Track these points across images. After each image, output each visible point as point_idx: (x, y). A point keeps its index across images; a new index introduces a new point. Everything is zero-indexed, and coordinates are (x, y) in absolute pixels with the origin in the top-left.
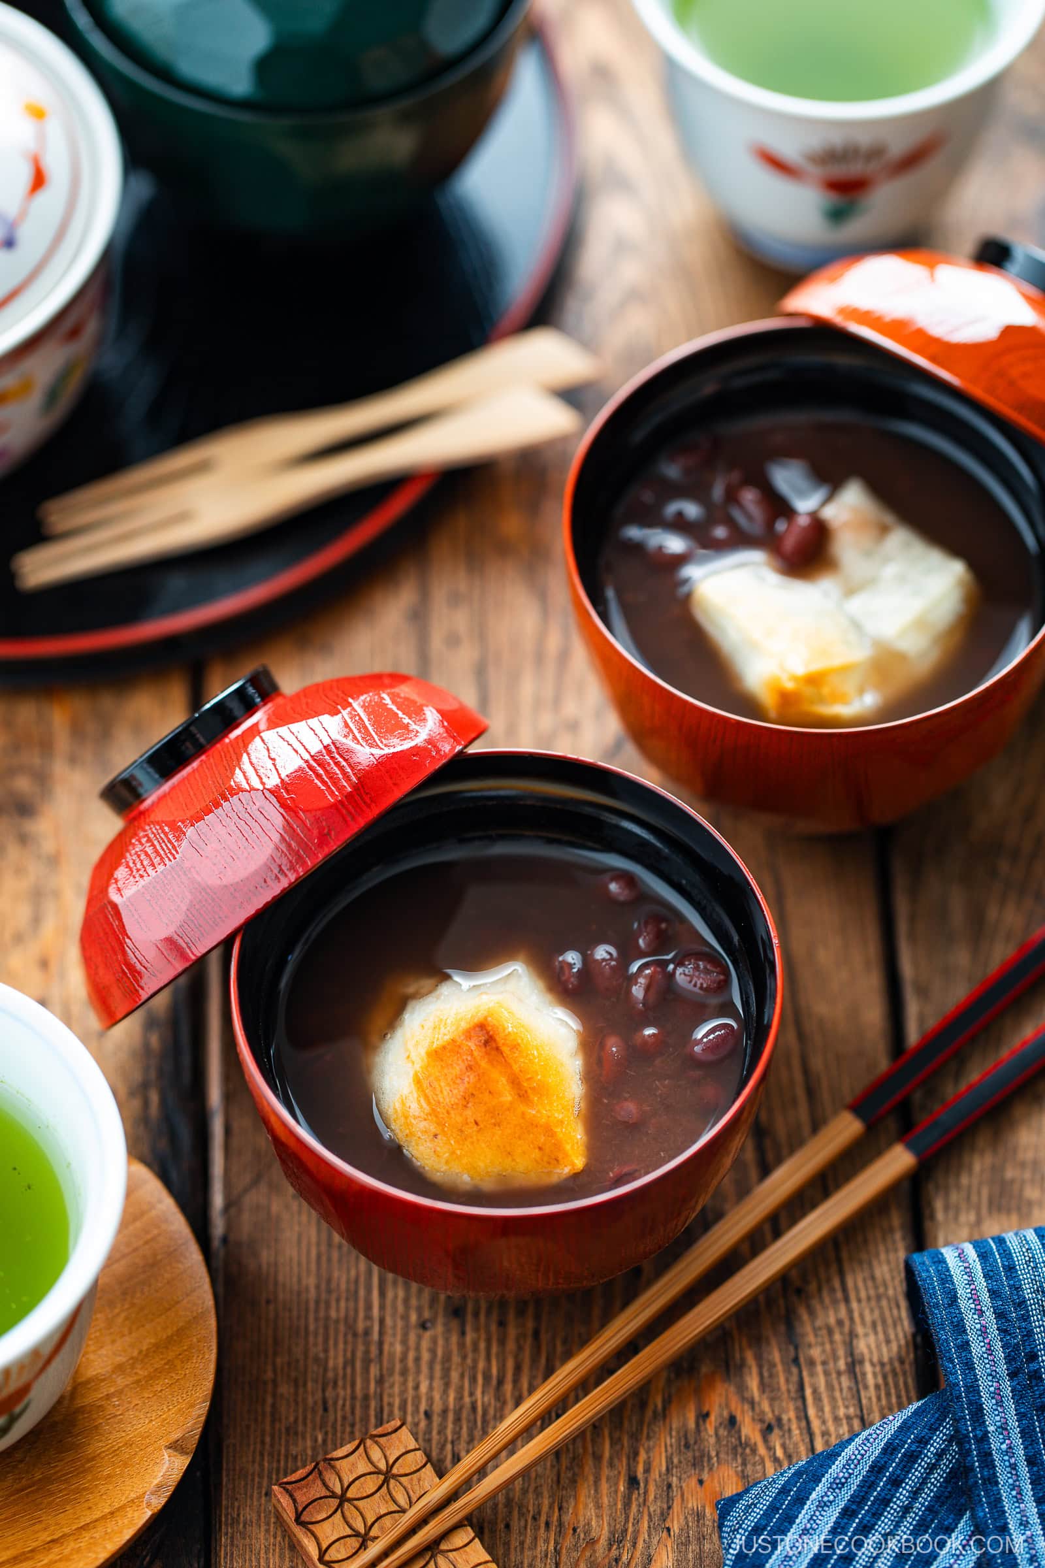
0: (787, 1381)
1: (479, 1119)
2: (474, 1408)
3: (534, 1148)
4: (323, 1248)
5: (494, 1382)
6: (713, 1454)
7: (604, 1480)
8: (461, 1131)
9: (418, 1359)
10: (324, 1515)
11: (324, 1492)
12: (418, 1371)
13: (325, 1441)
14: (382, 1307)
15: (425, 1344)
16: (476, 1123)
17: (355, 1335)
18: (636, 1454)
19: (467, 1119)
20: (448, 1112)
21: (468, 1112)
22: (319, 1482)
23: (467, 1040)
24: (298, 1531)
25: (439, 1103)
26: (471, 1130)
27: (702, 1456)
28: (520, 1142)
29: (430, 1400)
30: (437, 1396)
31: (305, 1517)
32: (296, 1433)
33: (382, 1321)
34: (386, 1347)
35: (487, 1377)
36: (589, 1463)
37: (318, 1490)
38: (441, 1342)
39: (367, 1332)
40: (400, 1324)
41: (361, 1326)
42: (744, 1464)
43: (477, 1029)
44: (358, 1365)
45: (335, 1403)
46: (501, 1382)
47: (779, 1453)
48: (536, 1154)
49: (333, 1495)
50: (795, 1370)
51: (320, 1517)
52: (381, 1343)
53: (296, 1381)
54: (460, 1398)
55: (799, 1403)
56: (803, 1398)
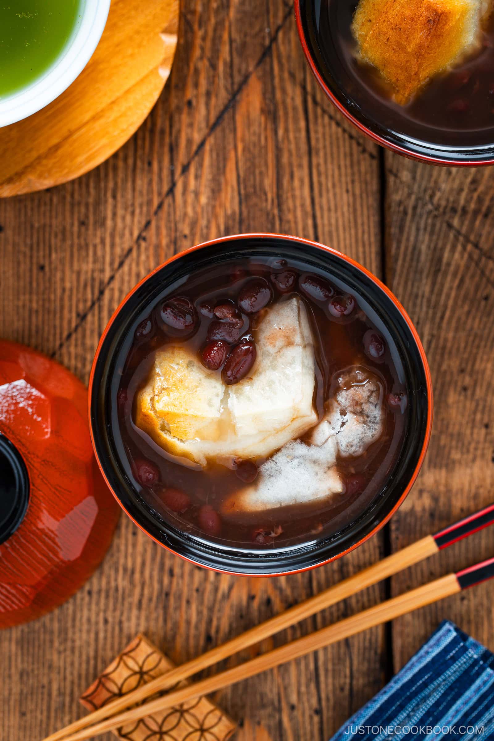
1: (391, 40)
2: (117, 589)
3: (395, 77)
5: (129, 572)
8: (379, 34)
16: (388, 39)
19: (387, 33)
20: (384, 21)
21: (391, 32)
23: (425, 9)
25: (387, 13)
26: (383, 39)
28: (393, 68)
43: (434, 13)
48: (394, 80)
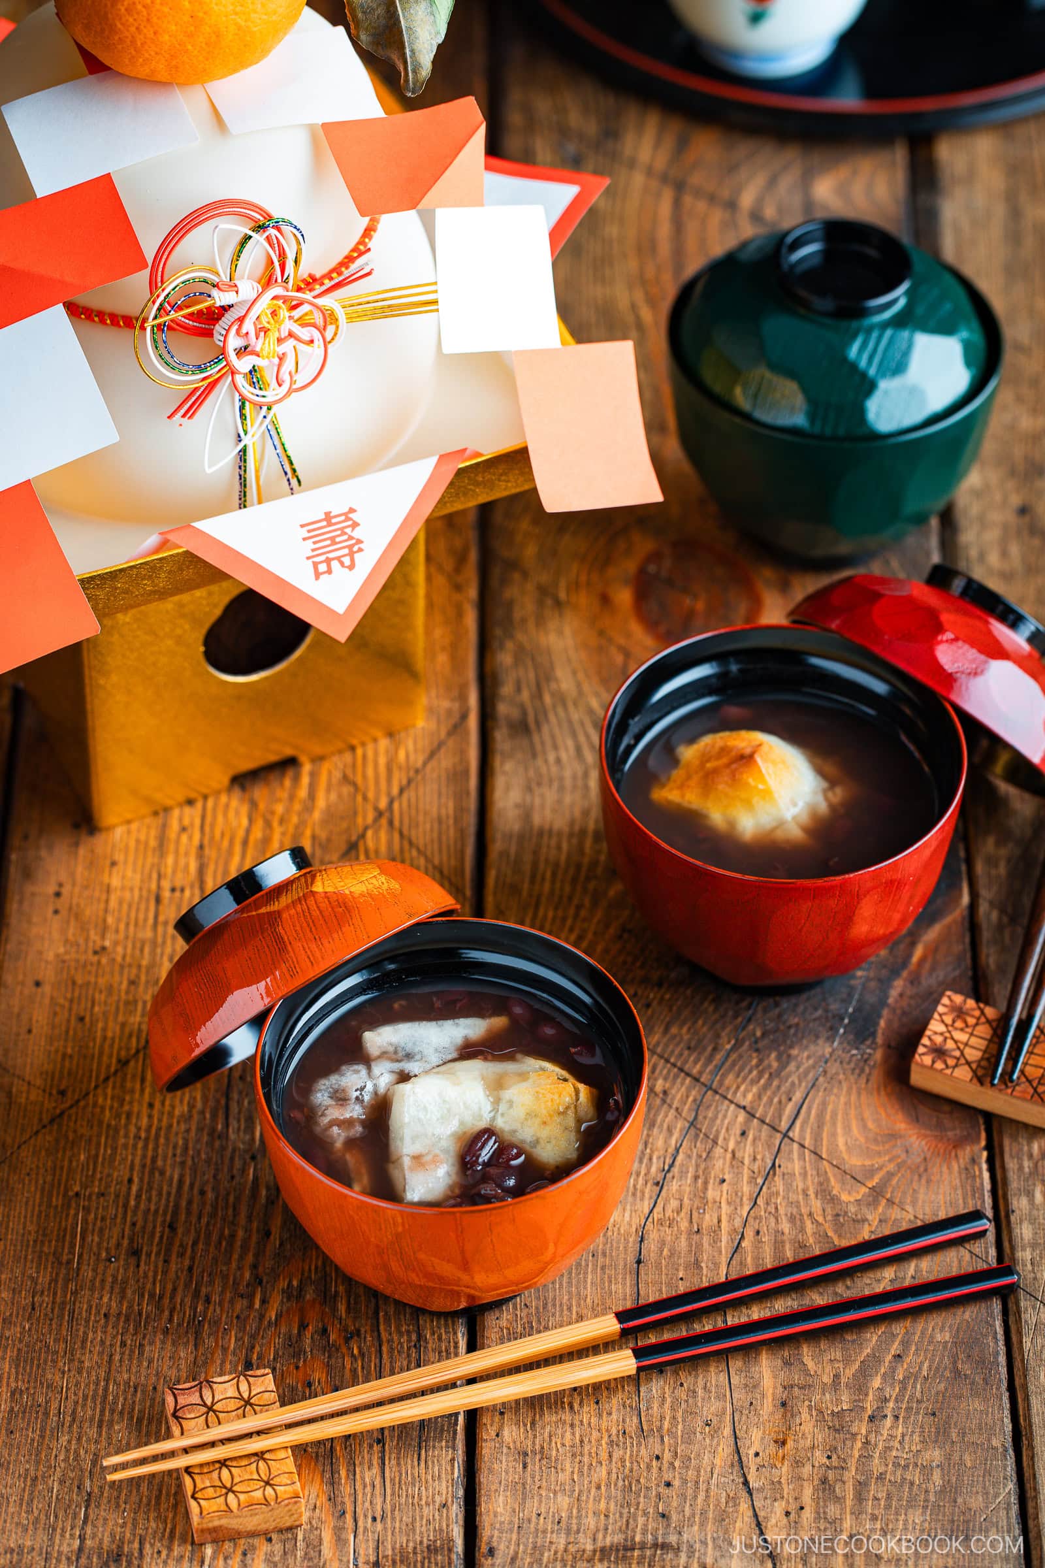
0: (367, 1306)
4: (43, 1208)
6: (308, 1349)
7: (228, 1363)
9: (103, 1281)
10: (192, 1415)
11: (199, 1401)
12: (103, 1288)
13: (30, 1329)
14: (82, 1246)
15: (110, 1272)
17: (60, 1263)
18: (253, 1347)
22: (198, 1394)
24: (172, 1421)
27: (300, 1351)
29: (109, 1307)
30: (114, 1304)
31: (179, 1414)
32: (10, 1323)
33: (81, 1256)
34: (81, 1273)
35: (152, 1295)
36: (219, 1355)
37: (195, 1399)
38: (121, 1271)
39: (69, 1262)
40: (93, 1258)
41: (65, 1258)
42: (329, 1357)
44: (60, 1282)
45: (41, 1306)
46: (161, 1297)
47: (356, 1351)
49: (205, 1405)
50: (373, 1301)
51: (189, 1416)
52: (78, 1269)
53: (14, 1290)
54: (130, 1307)
55: (375, 1322)
56: (378, 1319)
